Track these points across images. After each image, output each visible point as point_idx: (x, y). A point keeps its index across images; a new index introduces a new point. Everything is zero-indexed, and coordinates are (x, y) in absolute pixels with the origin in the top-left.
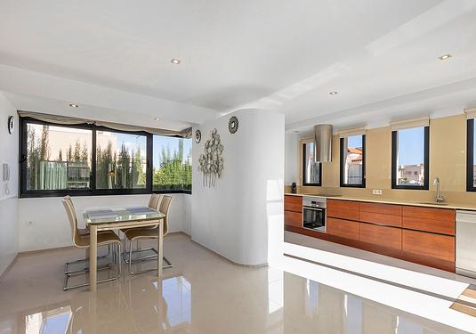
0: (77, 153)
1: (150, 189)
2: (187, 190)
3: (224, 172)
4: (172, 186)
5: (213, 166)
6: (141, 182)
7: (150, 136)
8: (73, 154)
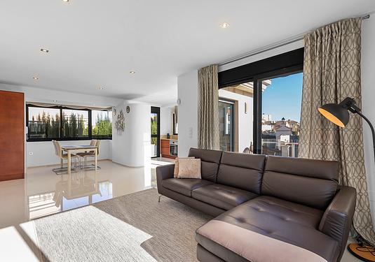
0: (44, 117)
1: (90, 137)
2: (110, 137)
3: (125, 129)
4: (103, 136)
5: (121, 127)
6: (85, 133)
7: (90, 112)
8: (41, 118)
